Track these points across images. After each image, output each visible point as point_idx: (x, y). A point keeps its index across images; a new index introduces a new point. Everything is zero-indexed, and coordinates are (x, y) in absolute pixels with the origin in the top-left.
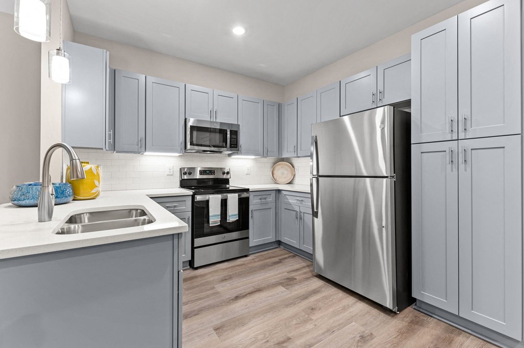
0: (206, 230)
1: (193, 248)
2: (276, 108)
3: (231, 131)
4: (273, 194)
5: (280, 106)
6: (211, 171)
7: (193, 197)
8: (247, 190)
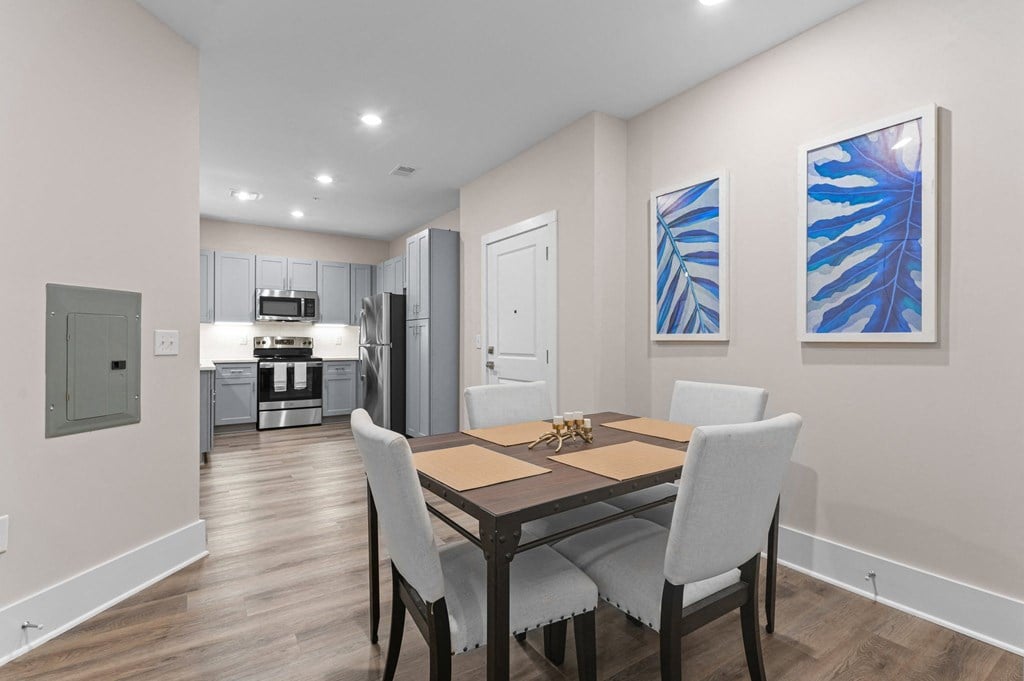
0: (271, 397)
1: (258, 411)
2: (367, 272)
3: (306, 300)
4: (354, 365)
5: (373, 270)
6: (290, 341)
7: (258, 363)
8: (320, 360)
